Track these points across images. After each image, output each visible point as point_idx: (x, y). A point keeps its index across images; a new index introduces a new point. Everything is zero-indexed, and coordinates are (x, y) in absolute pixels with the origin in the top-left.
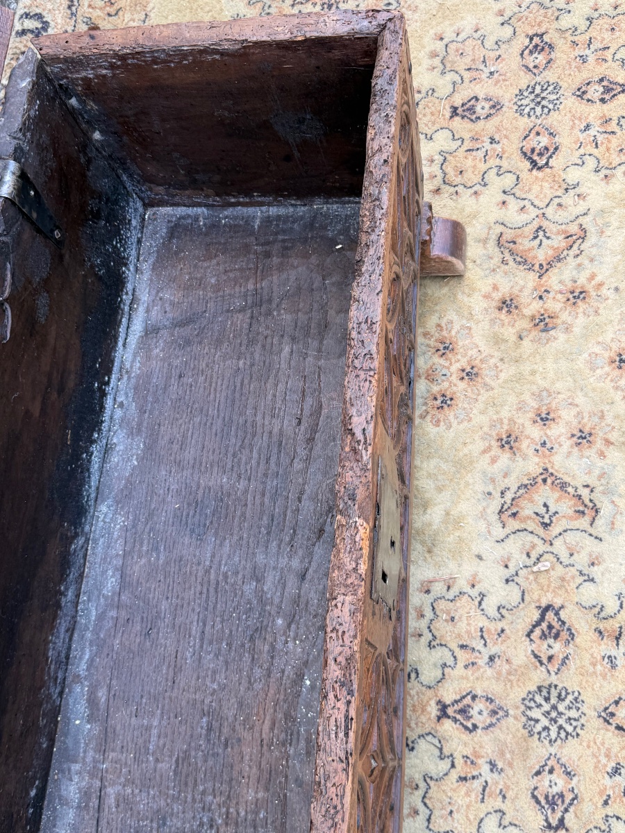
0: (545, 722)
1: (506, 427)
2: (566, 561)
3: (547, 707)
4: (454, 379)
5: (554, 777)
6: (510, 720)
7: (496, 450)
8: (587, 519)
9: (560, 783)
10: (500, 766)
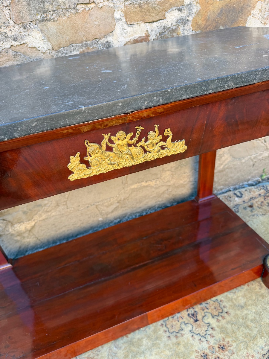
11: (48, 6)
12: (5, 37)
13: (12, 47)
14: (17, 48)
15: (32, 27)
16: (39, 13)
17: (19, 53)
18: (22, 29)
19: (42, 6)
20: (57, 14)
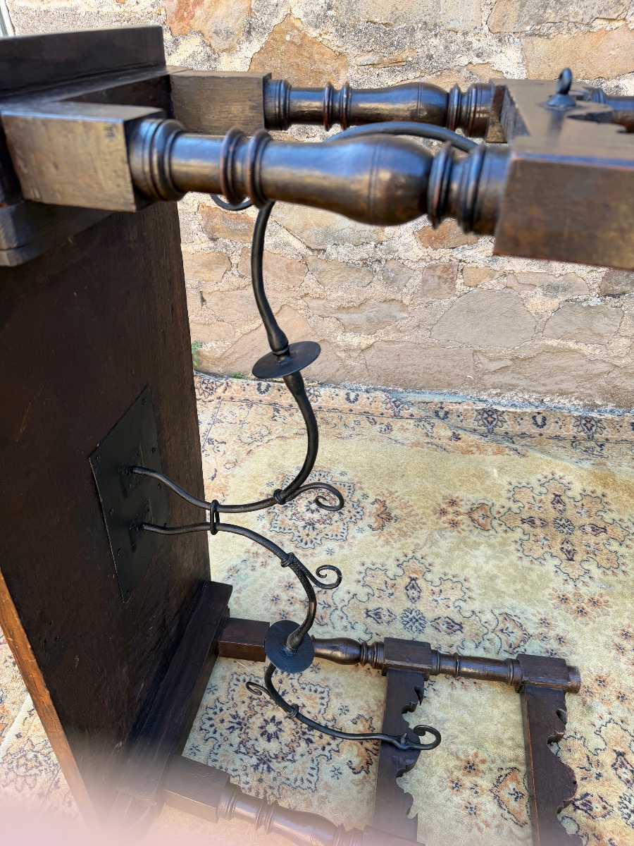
0: (411, 616)
1: (553, 623)
2: (485, 637)
3: (417, 618)
4: (577, 604)
5: (388, 617)
6: (411, 603)
7: (539, 617)
8: (508, 649)
9: (385, 618)
10: (392, 597)
11: (550, 14)
12: (468, 49)
13: (470, 66)
14: (475, 68)
15: (511, 40)
16: (532, 22)
17: (475, 76)
18: (495, 41)
19: (541, 12)
20: (558, 28)
